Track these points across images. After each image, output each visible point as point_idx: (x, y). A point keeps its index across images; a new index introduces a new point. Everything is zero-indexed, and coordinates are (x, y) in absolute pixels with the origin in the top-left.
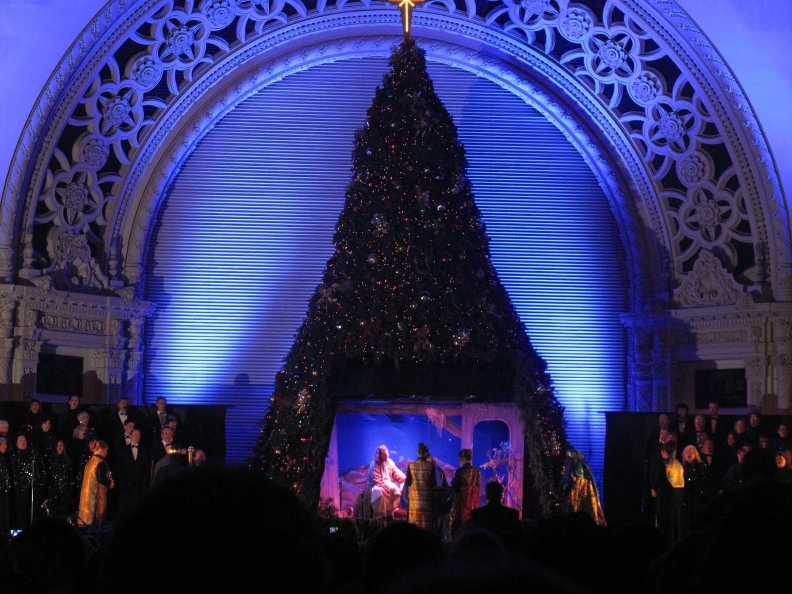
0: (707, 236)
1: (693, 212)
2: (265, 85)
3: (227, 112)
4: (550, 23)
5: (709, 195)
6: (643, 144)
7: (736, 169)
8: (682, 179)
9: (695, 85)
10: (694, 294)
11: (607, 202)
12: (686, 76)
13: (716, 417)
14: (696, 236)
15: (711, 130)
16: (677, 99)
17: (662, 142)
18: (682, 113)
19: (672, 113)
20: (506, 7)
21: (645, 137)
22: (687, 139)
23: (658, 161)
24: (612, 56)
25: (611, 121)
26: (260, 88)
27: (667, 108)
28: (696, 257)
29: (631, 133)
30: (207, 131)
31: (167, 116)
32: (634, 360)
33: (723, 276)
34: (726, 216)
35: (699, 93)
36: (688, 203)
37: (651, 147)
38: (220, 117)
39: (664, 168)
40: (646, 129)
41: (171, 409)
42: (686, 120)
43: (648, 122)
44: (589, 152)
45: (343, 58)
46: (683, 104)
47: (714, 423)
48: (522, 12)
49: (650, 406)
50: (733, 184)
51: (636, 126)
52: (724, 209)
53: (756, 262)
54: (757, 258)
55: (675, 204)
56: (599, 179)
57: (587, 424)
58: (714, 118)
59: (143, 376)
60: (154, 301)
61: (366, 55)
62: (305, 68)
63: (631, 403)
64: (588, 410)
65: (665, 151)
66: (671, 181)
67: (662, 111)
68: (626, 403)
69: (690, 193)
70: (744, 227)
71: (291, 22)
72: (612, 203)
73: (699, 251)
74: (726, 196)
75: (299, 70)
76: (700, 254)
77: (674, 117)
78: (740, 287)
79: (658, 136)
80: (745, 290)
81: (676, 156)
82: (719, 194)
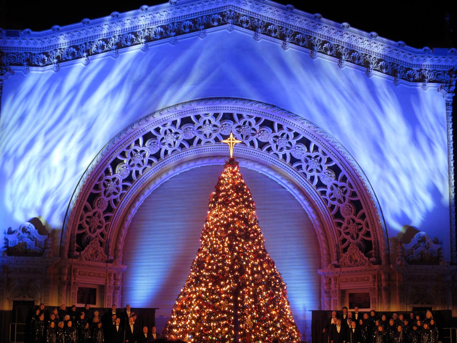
0: (353, 238)
1: (347, 228)
2: (172, 176)
3: (156, 187)
4: (288, 151)
5: (354, 221)
6: (326, 200)
7: (364, 210)
8: (342, 214)
9: (347, 176)
10: (348, 262)
11: (312, 224)
12: (343, 173)
13: (357, 313)
14: (348, 237)
15: (354, 194)
16: (340, 182)
17: (334, 199)
18: (342, 187)
19: (338, 187)
20: (270, 144)
21: (327, 197)
22: (344, 198)
23: (333, 207)
24: (314, 164)
25: (313, 191)
26: (170, 178)
27: (336, 185)
28: (348, 246)
29: (321, 196)
30: (148, 195)
31: (132, 189)
32: (324, 289)
33: (360, 254)
34: (361, 229)
35: (349, 179)
36: (345, 225)
37: (330, 202)
38: (154, 190)
39: (335, 210)
40: (328, 193)
41: (132, 310)
42: (344, 190)
43: (328, 191)
44: (305, 204)
45: (204, 165)
46: (343, 184)
47: (356, 315)
48: (277, 146)
49: (330, 307)
50: (363, 217)
51: (323, 193)
52: (360, 227)
53: (373, 248)
54: (373, 247)
55: (340, 225)
56: (309, 214)
57: (304, 315)
58: (355, 190)
59: (121, 296)
60: (126, 265)
61: (213, 164)
62: (188, 169)
63: (322, 307)
64: (305, 309)
65: (335, 203)
66: (338, 215)
67: (334, 187)
68: (320, 307)
69: (346, 220)
70: (368, 234)
71: (182, 151)
72: (314, 224)
73: (350, 244)
74: (360, 221)
75: (186, 170)
76: (350, 245)
77: (339, 189)
78: (367, 259)
79: (332, 197)
80: (369, 260)
81: (340, 205)
82: (358, 220)
